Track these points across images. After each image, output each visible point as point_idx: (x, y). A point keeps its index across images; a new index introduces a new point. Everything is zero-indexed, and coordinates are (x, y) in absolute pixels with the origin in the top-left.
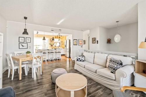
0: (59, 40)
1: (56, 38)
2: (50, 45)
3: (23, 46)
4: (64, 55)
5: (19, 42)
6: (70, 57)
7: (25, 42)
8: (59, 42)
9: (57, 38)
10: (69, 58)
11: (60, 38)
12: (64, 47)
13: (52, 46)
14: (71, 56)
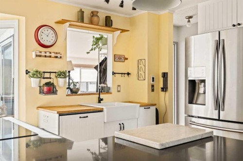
9: (94, 23)
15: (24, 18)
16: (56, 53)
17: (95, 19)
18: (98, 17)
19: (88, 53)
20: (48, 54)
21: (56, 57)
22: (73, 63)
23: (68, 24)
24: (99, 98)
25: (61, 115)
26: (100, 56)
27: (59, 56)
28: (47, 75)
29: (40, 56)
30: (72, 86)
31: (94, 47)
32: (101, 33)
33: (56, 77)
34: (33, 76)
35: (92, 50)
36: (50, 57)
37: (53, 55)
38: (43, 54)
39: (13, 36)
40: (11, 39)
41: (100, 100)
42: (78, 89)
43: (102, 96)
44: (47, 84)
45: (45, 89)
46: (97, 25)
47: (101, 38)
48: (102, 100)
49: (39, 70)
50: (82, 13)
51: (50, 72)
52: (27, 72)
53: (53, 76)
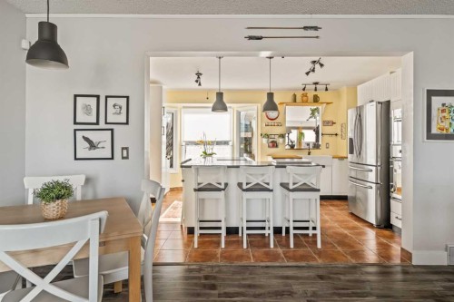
0: (313, 112)
1: (295, 101)
2: (265, 140)
3: (92, 146)
4: (344, 198)
5: (75, 123)
6: (385, 224)
7: (102, 125)
8: (313, 122)
9: (305, 102)
10: (379, 226)
11: (316, 99)
12: (344, 151)
13: (275, 145)
14: (394, 221)
15: (260, 104)
16: (278, 123)
17: (305, 99)
18: (307, 97)
19: (307, 120)
20: (273, 124)
21: (278, 125)
23: (285, 104)
27: (280, 124)
28: (272, 137)
29: (268, 125)
31: (311, 116)
33: (278, 137)
34: (265, 137)
37: (276, 124)
38: (270, 124)
41: (309, 153)
44: (272, 141)
45: (271, 144)
46: (307, 102)
49: (267, 133)
51: (275, 135)
52: (261, 135)
53: (276, 137)
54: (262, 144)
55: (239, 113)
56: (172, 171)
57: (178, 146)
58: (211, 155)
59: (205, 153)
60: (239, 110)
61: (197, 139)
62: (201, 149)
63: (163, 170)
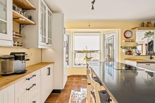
2: (124, 50)
15: (120, 29)
16: (132, 40)
17: (150, 25)
18: (151, 24)
19: (143, 39)
20: (129, 41)
21: (132, 41)
22: (138, 43)
23: (137, 29)
24: (151, 57)
25: (138, 63)
26: (149, 40)
27: (133, 41)
28: (128, 48)
29: (126, 41)
30: (137, 52)
31: (146, 36)
32: (150, 30)
33: (132, 49)
34: (124, 48)
35: (145, 38)
36: (130, 41)
37: (131, 41)
38: (127, 41)
39: (113, 36)
40: (113, 37)
41: (151, 58)
42: (140, 53)
43: (152, 57)
44: (128, 51)
45: (128, 53)
46: (151, 27)
47: (150, 32)
48: (153, 58)
49: (126, 46)
50: (143, 23)
51: (129, 47)
52: (121, 47)
53: (130, 48)
54: (122, 53)
55: (104, 35)
56: (68, 67)
57: (71, 54)
58: (90, 58)
59: (87, 57)
60: (104, 33)
61: (81, 50)
62: (84, 55)
63: (64, 66)
